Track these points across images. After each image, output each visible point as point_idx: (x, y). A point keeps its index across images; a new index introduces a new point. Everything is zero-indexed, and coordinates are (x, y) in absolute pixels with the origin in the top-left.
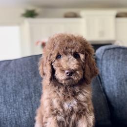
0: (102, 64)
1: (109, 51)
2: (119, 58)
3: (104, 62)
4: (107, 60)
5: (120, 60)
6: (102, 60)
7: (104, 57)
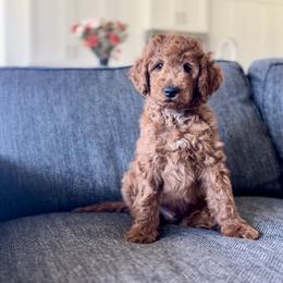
4: (275, 83)
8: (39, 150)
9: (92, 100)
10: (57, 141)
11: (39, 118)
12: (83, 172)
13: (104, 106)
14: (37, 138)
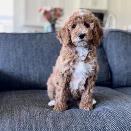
0: (106, 41)
1: (112, 33)
2: (119, 39)
3: (108, 40)
4: (111, 39)
5: (120, 40)
6: (107, 39)
7: (109, 36)
8: (10, 66)
9: (32, 46)
10: (17, 63)
11: (11, 53)
12: (26, 75)
13: (37, 49)
14: (9, 61)
